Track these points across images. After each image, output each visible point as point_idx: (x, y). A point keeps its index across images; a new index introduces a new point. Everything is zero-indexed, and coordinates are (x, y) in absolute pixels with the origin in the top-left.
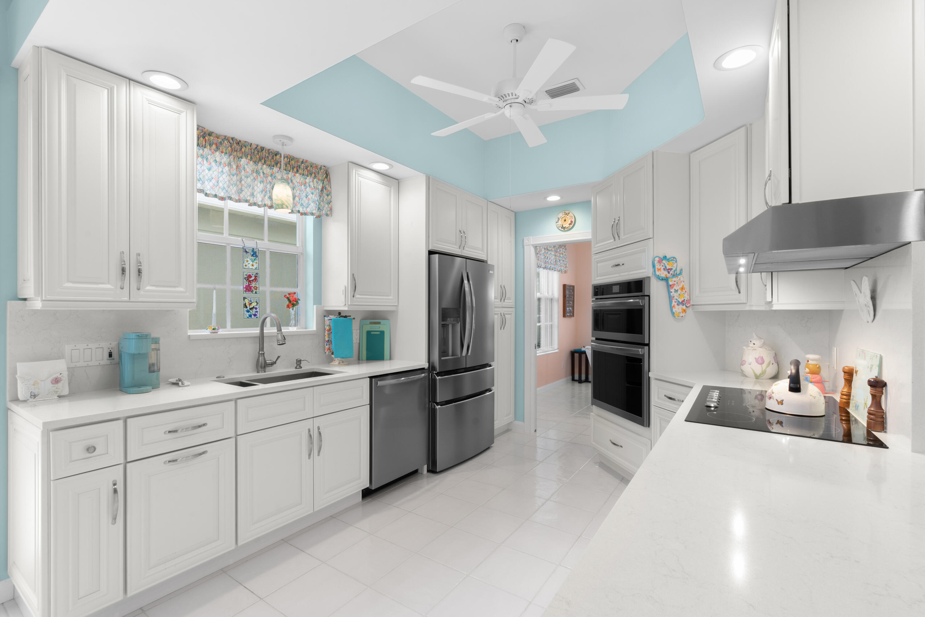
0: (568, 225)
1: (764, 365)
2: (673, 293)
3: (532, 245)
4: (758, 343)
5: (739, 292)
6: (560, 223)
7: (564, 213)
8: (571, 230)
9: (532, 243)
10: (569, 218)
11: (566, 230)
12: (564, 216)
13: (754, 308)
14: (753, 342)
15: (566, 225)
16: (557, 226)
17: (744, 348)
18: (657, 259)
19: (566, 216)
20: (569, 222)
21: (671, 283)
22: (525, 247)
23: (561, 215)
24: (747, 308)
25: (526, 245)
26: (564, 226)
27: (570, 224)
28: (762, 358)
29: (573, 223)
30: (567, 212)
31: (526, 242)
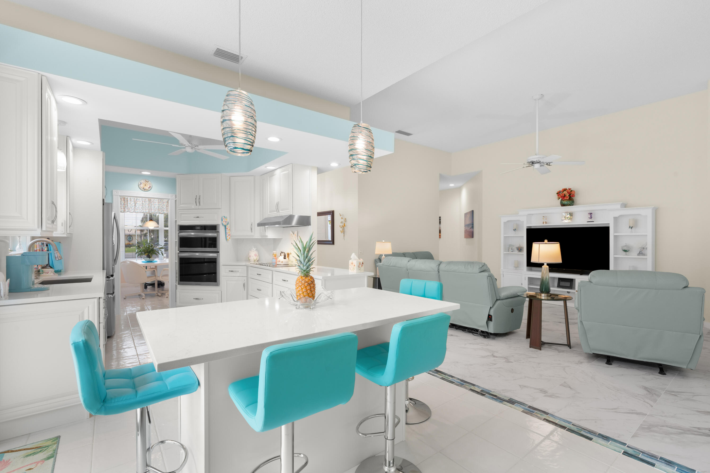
0: (148, 188)
1: (257, 257)
2: (227, 231)
3: (120, 196)
4: (254, 249)
5: (252, 232)
6: (142, 186)
7: (145, 181)
8: (149, 192)
9: (119, 194)
10: (148, 184)
11: (146, 190)
12: (145, 182)
13: (256, 238)
14: (253, 249)
15: (147, 188)
16: (140, 187)
17: (250, 251)
18: (223, 217)
19: (146, 182)
20: (149, 186)
21: (227, 227)
22: (114, 196)
23: (142, 181)
24: (254, 238)
25: (115, 195)
26: (145, 188)
27: (149, 188)
28: (256, 254)
29: (151, 188)
30: (147, 180)
31: (114, 193)
